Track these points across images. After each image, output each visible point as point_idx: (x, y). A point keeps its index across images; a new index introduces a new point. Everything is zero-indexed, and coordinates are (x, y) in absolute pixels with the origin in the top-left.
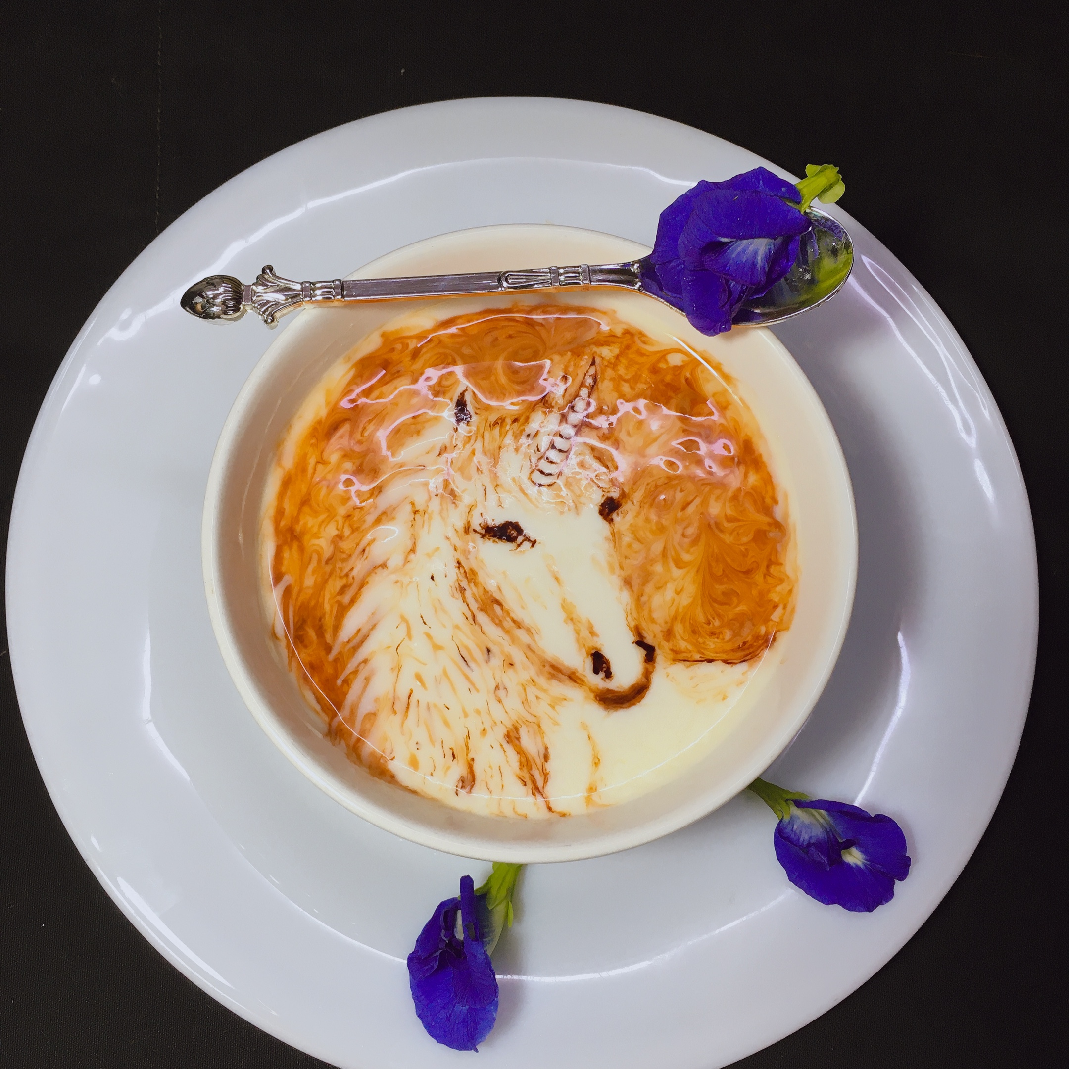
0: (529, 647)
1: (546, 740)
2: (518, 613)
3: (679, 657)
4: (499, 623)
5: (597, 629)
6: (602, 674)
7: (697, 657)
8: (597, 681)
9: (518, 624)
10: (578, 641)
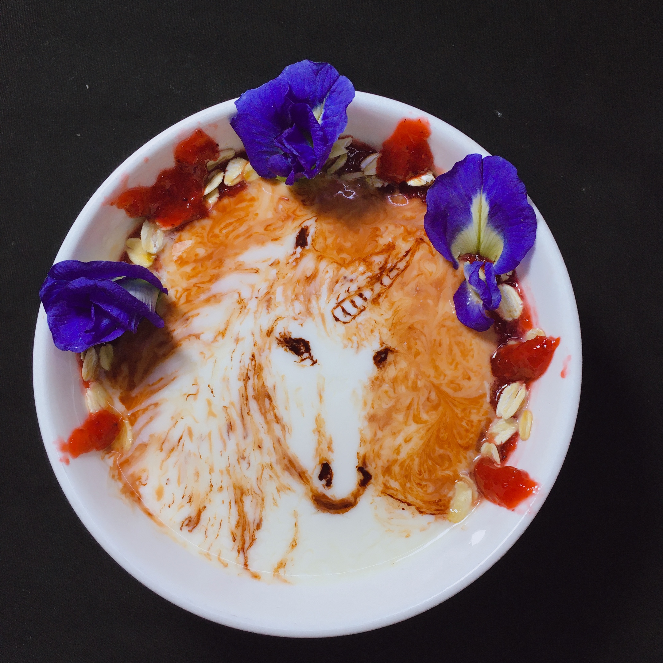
0: (279, 441)
1: (264, 514)
2: (281, 411)
3: (387, 492)
4: (264, 414)
5: (334, 446)
6: (324, 482)
7: (400, 497)
8: (319, 485)
9: (277, 420)
10: (317, 450)
